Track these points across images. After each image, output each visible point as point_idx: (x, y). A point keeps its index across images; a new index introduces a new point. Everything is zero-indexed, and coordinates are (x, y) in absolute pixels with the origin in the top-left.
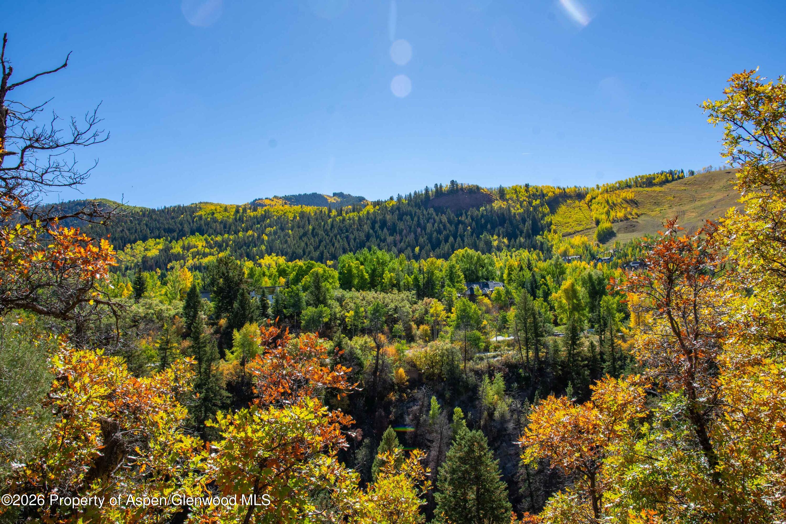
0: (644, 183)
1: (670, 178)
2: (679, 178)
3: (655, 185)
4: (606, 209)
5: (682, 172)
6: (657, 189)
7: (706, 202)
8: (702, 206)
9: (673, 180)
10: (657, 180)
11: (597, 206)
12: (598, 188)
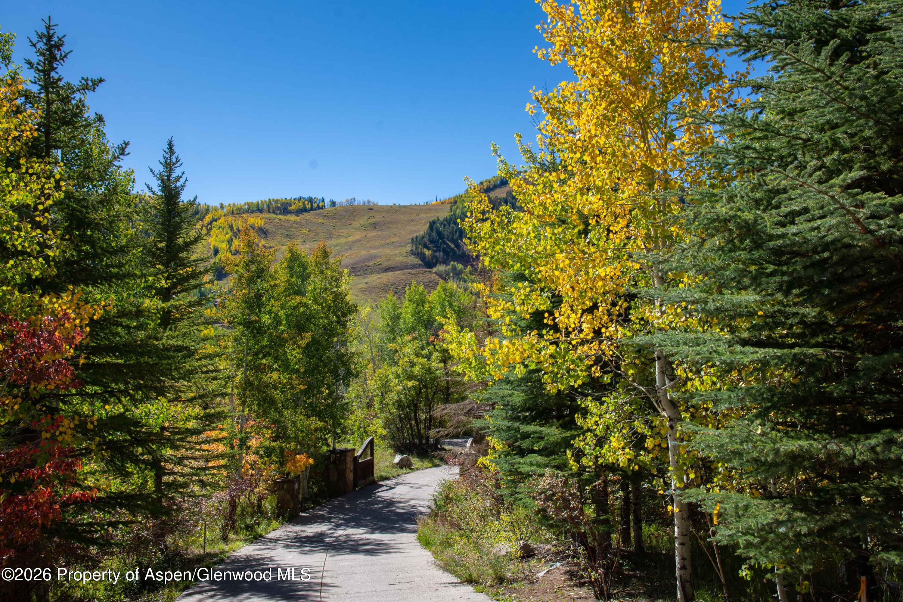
0: (278, 208)
1: (308, 207)
2: (319, 208)
3: (290, 212)
4: (228, 236)
5: (323, 201)
6: (292, 218)
7: (343, 240)
8: (337, 245)
9: (312, 209)
10: (293, 207)
11: (217, 231)
12: (222, 207)
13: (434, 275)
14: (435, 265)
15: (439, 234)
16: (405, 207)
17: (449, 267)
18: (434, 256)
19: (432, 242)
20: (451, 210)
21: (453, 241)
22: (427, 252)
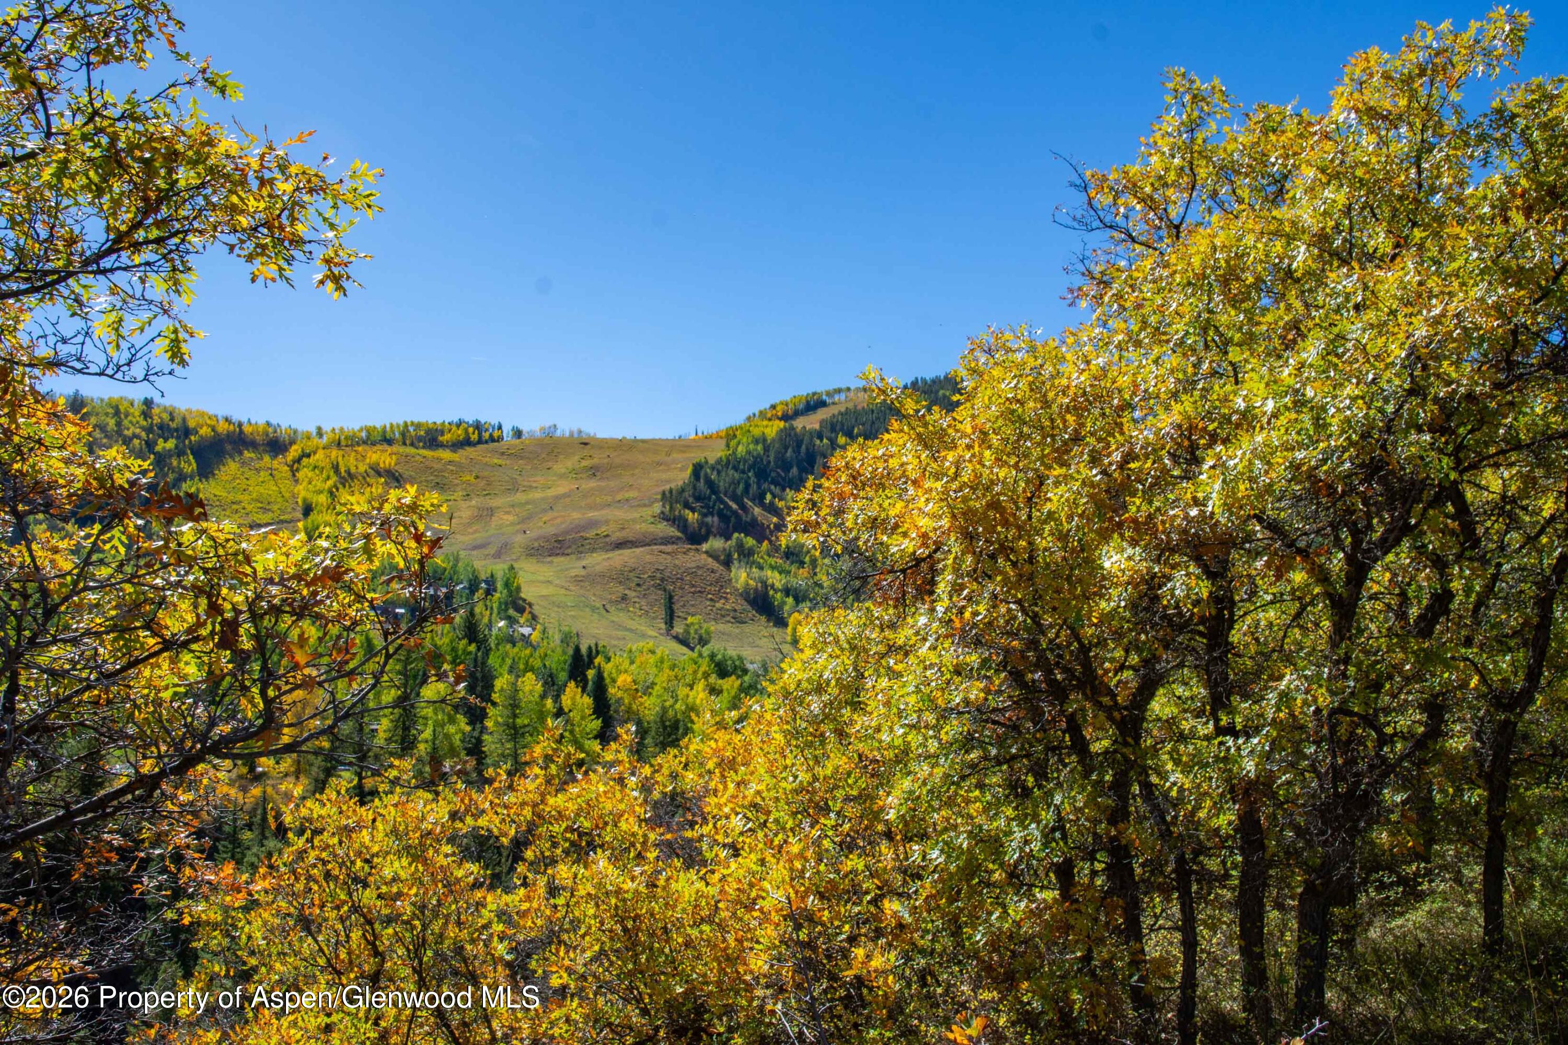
0: (420, 439)
1: (474, 437)
2: (492, 439)
3: (442, 446)
4: (330, 483)
5: (500, 428)
6: (446, 455)
7: (538, 495)
8: (527, 503)
9: (480, 441)
10: (447, 437)
11: (310, 474)
12: (320, 433)
13: (704, 556)
14: (705, 539)
15: (710, 484)
16: (643, 441)
17: (732, 543)
18: (702, 524)
19: (698, 499)
20: (728, 446)
21: (734, 498)
22: (692, 517)
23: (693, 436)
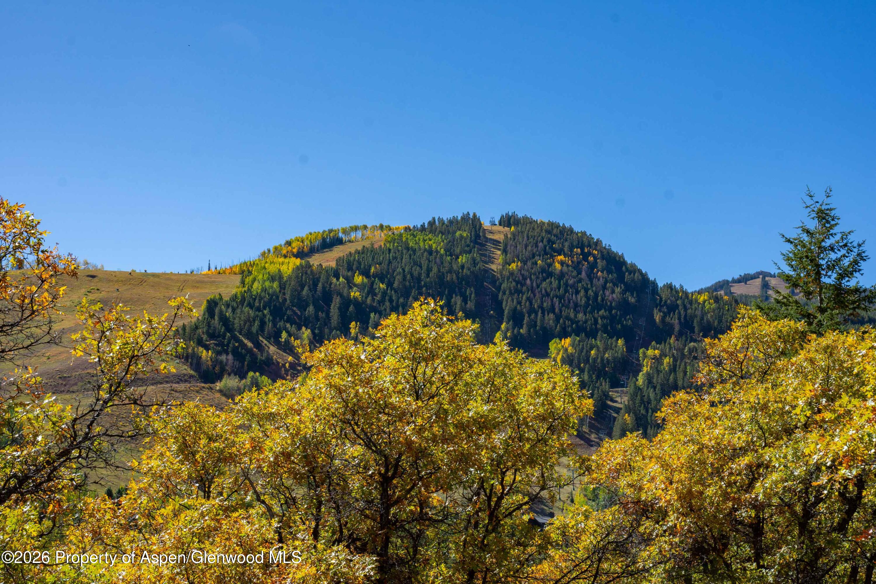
13: (218, 395)
14: (219, 377)
15: (225, 321)
16: (154, 275)
17: (247, 381)
18: (216, 362)
19: (212, 336)
20: (243, 282)
21: (249, 336)
22: (205, 355)
23: (205, 271)
